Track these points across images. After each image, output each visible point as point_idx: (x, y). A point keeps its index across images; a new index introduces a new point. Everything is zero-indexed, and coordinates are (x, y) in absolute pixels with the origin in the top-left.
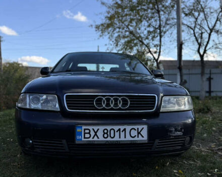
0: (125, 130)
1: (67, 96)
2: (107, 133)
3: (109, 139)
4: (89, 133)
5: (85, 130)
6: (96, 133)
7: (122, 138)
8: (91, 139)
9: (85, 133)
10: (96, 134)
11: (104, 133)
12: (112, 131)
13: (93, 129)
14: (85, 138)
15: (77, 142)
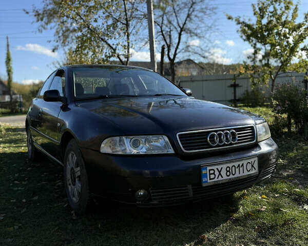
0: (243, 165)
1: (179, 135)
2: (229, 171)
3: (231, 176)
4: (214, 174)
5: (210, 170)
6: (220, 172)
7: (242, 174)
8: (216, 179)
9: (210, 174)
10: (220, 174)
11: (227, 171)
12: (234, 168)
13: (217, 169)
14: (210, 179)
15: (204, 185)
